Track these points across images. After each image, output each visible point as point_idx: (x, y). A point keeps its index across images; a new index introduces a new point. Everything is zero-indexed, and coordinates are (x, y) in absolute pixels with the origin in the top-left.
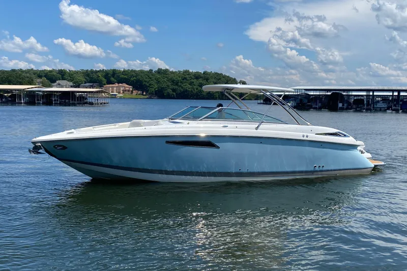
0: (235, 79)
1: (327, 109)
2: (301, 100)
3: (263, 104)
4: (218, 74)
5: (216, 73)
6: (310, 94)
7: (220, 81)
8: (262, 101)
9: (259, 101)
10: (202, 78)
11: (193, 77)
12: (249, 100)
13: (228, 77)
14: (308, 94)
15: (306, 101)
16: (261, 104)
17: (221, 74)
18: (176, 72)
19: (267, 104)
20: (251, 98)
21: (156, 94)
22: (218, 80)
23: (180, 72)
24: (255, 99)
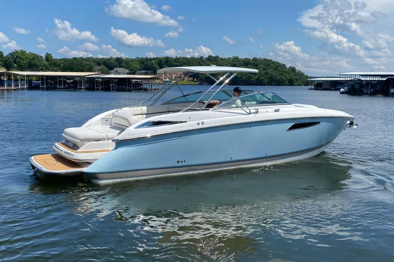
0: (284, 65)
1: (381, 94)
2: (353, 86)
3: (314, 89)
4: (268, 60)
5: (265, 60)
6: (362, 79)
7: (269, 67)
8: (313, 87)
9: (310, 87)
10: (251, 64)
11: (243, 64)
12: (298, 85)
13: (278, 63)
14: (361, 80)
15: (357, 87)
16: (311, 89)
17: (271, 60)
18: (225, 59)
19: (317, 89)
20: (301, 84)
21: (206, 80)
22: (268, 66)
23: (229, 58)
24: (305, 85)
